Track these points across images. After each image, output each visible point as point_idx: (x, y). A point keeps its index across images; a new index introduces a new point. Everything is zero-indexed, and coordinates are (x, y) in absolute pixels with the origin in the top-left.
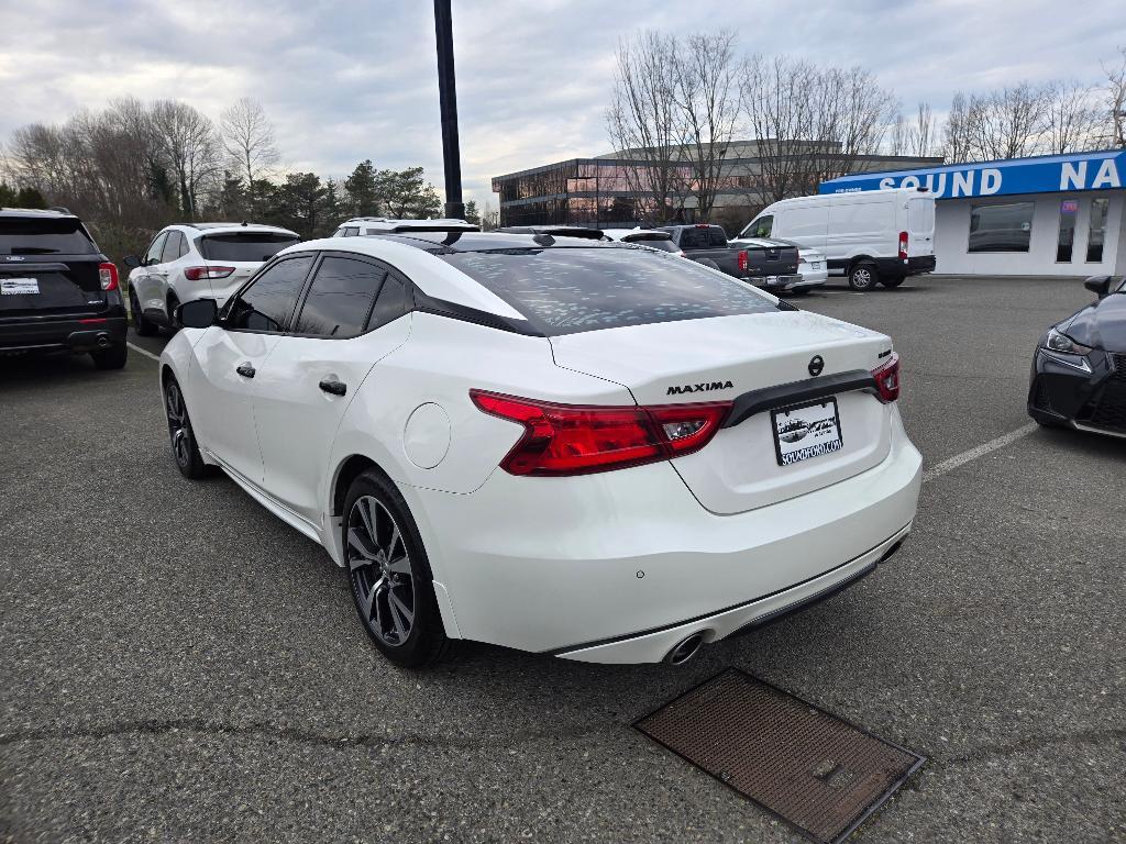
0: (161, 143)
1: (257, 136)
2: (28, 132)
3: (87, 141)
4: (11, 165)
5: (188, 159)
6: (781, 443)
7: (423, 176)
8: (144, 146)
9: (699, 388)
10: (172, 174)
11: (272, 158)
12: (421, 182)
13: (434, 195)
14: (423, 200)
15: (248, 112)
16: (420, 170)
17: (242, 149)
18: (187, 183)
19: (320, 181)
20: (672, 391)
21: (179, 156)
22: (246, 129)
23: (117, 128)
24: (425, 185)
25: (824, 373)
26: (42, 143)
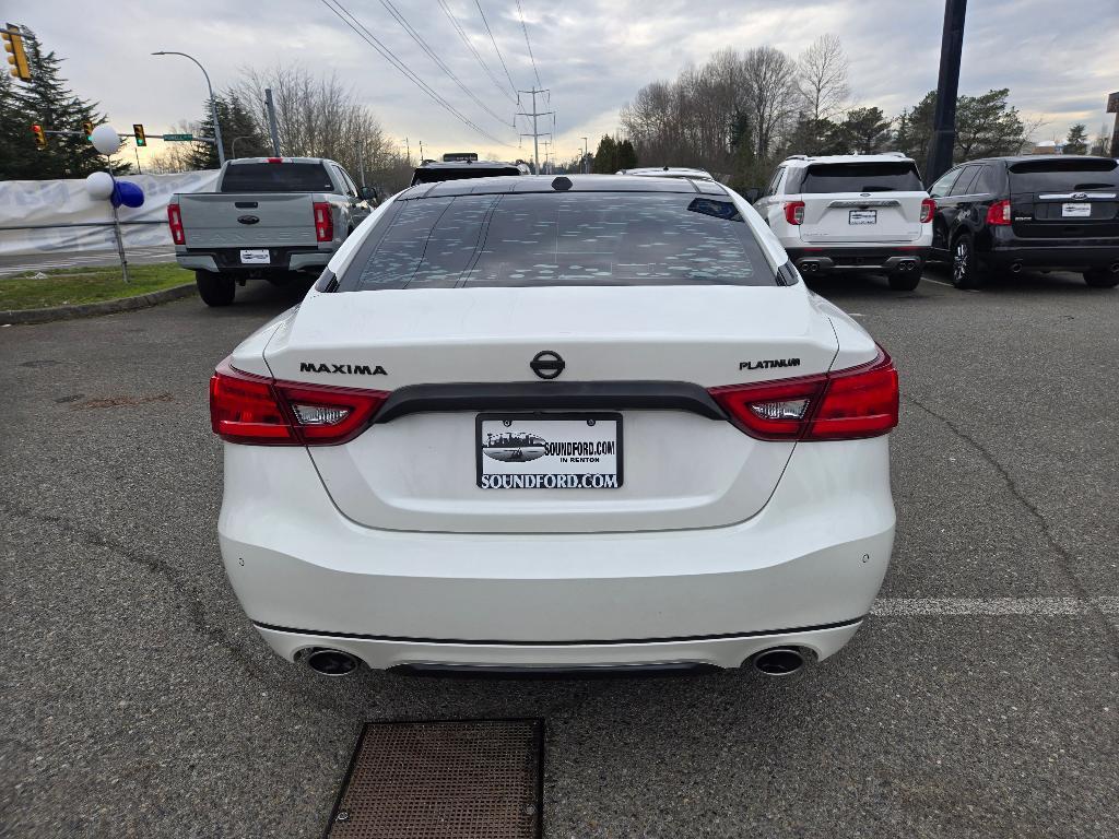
0: (748, 90)
1: (830, 73)
2: (648, 90)
3: (691, 94)
4: (632, 120)
5: (768, 104)
6: (486, 459)
7: (1006, 100)
8: (733, 94)
9: (339, 369)
10: (754, 121)
11: (844, 94)
12: (1003, 107)
13: (1017, 121)
14: (1001, 128)
15: (828, 49)
16: (1004, 92)
17: (814, 88)
18: (765, 126)
19: (883, 115)
20: (306, 367)
21: (761, 101)
22: (821, 67)
23: (714, 81)
24: (1008, 110)
25: (565, 377)
26: (657, 98)
